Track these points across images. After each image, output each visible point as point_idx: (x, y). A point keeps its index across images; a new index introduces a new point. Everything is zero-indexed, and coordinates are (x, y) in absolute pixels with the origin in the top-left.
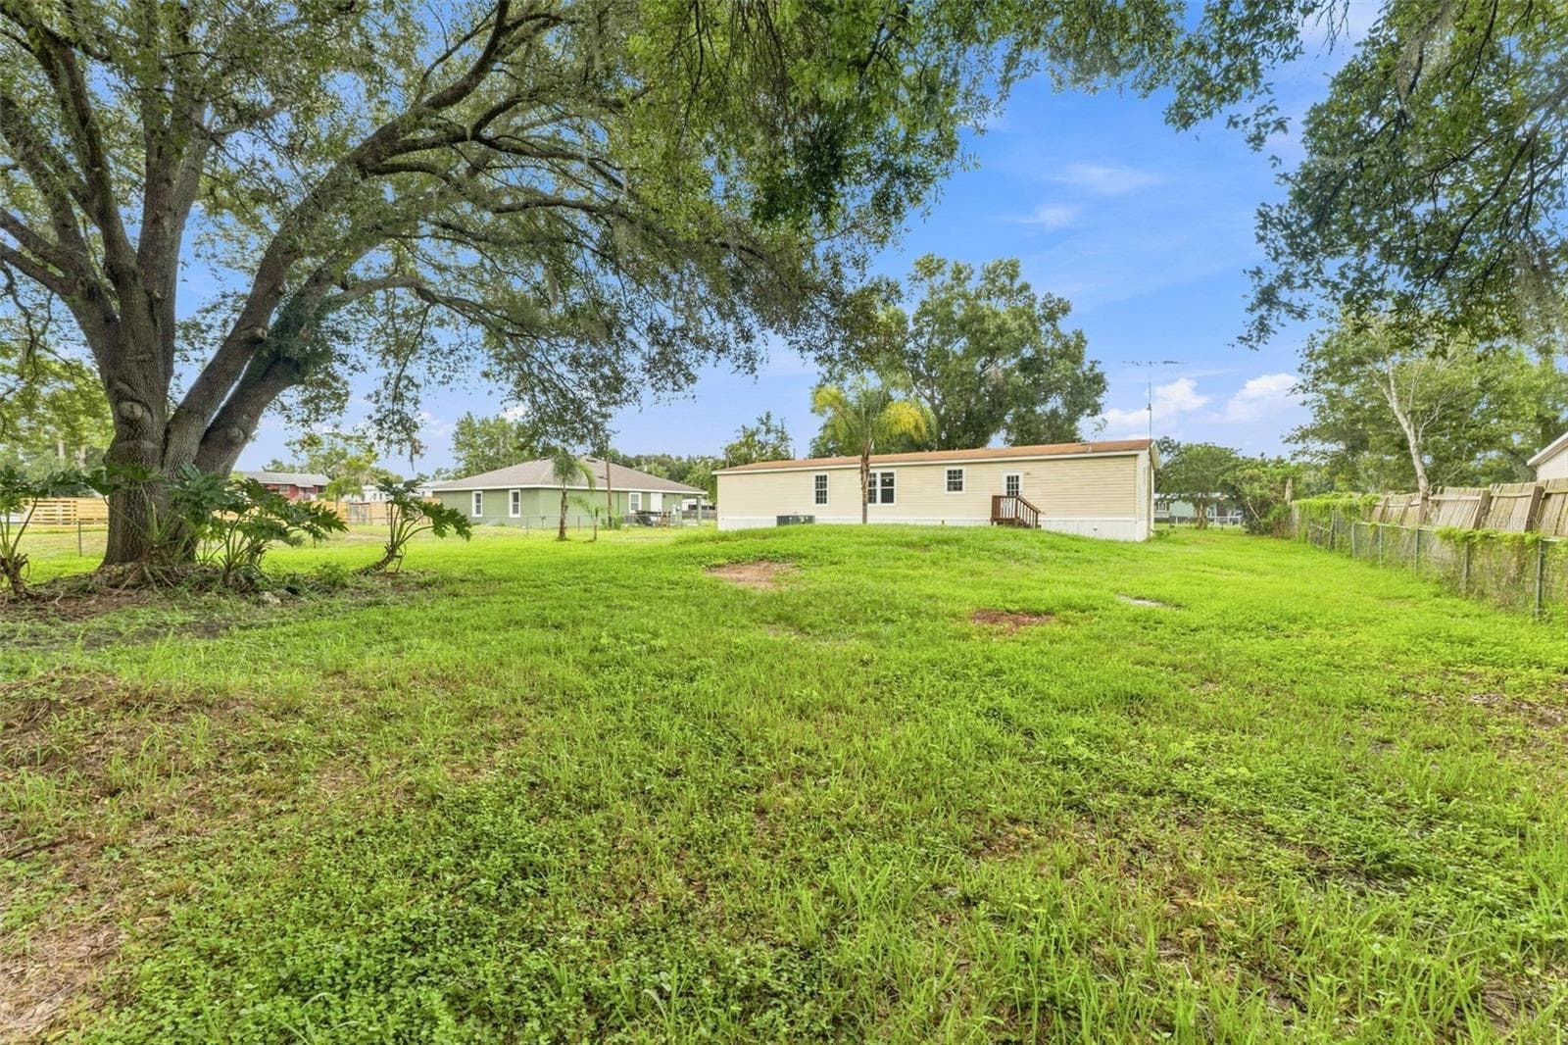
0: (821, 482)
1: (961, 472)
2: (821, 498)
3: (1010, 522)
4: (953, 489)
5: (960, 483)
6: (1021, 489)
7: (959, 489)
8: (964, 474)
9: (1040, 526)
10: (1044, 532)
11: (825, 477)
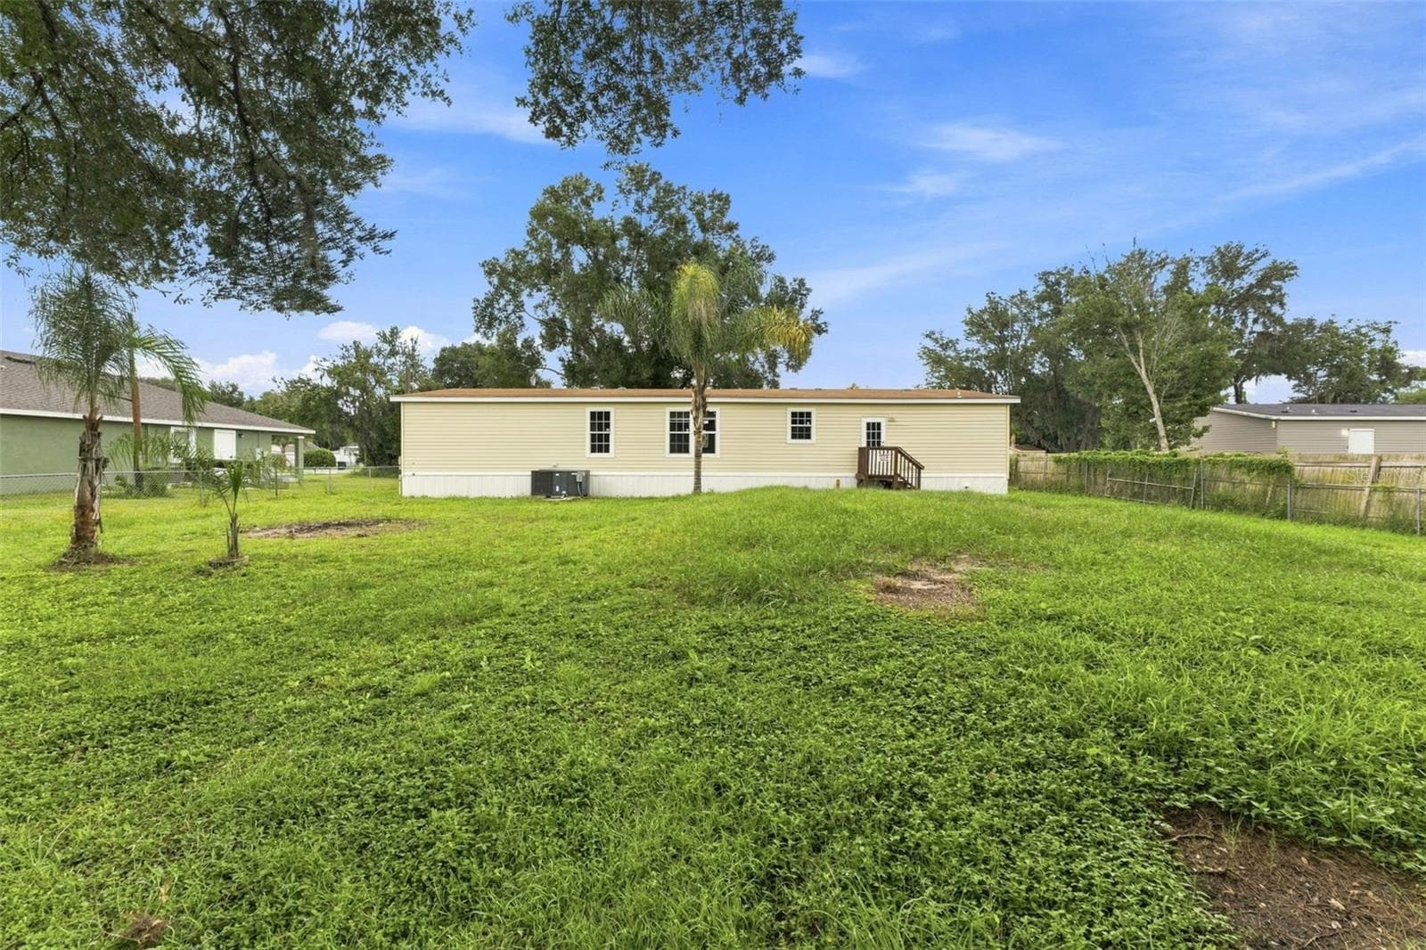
0: (600, 421)
1: (809, 414)
2: (600, 443)
3: (887, 483)
4: (801, 437)
5: (809, 429)
6: (883, 438)
7: (808, 437)
8: (813, 418)
9: (925, 485)
10: (931, 494)
11: (607, 415)
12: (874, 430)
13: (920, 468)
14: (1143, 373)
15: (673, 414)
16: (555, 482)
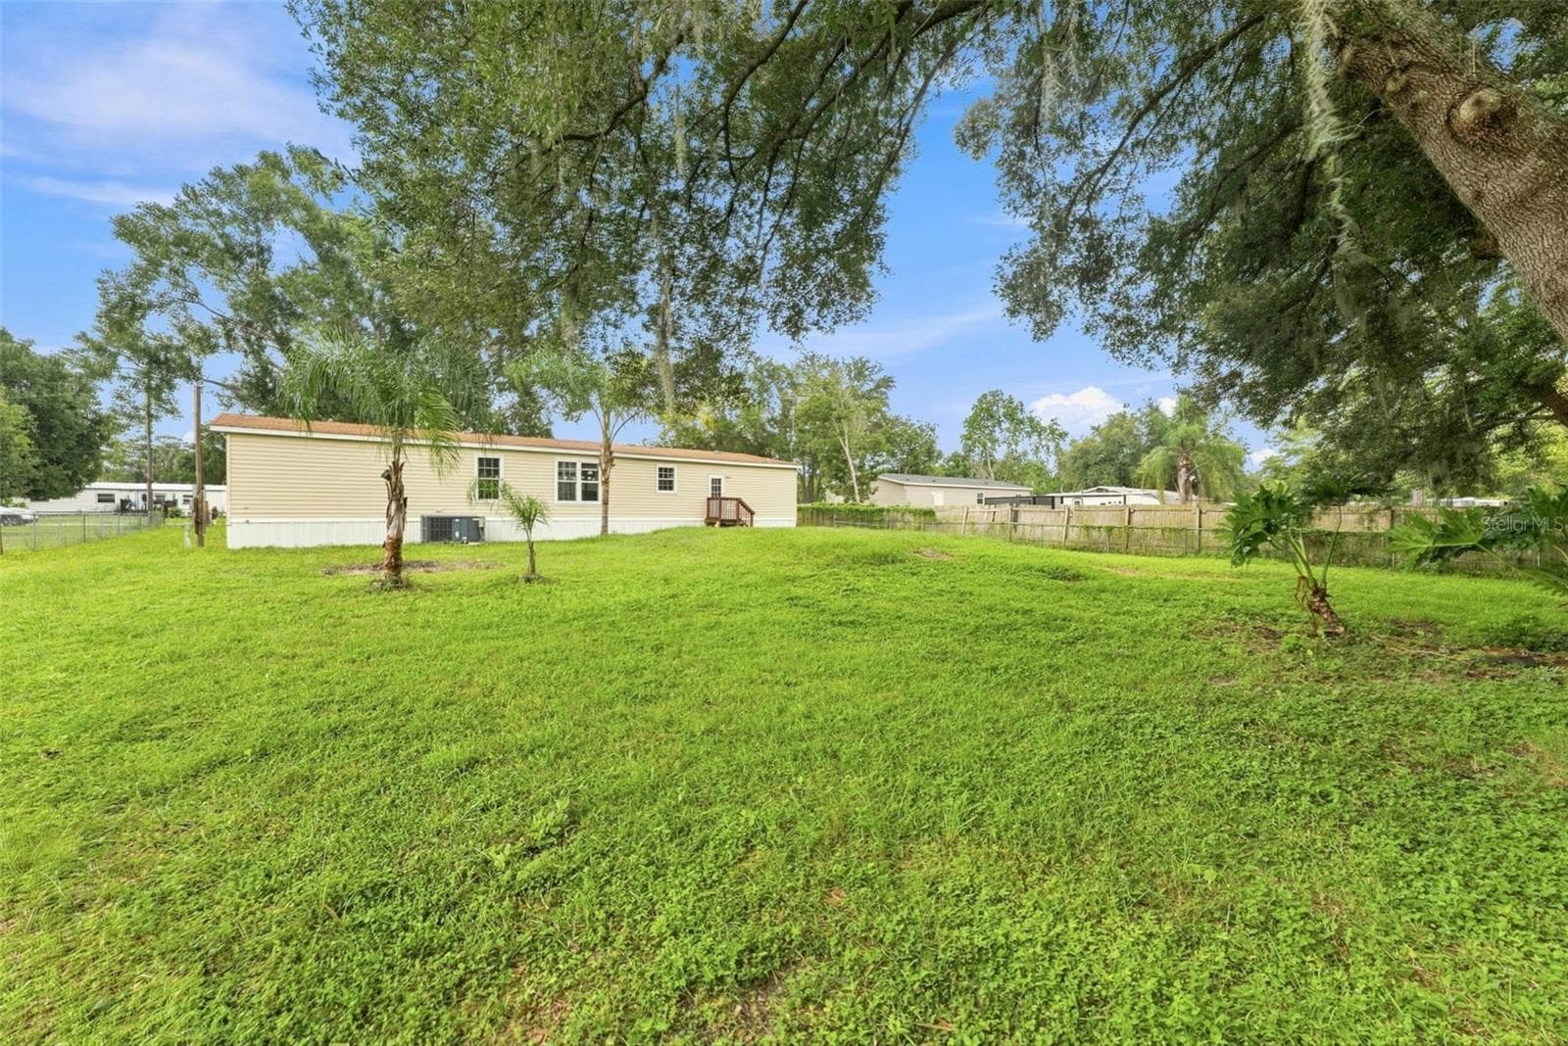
0: (488, 468)
1: (671, 470)
4: (665, 488)
5: (671, 482)
6: (723, 491)
7: (671, 488)
8: (676, 473)
9: (755, 525)
10: (759, 530)
11: (496, 462)
12: (716, 483)
13: (752, 513)
14: (847, 450)
15: (560, 464)
16: (454, 527)
